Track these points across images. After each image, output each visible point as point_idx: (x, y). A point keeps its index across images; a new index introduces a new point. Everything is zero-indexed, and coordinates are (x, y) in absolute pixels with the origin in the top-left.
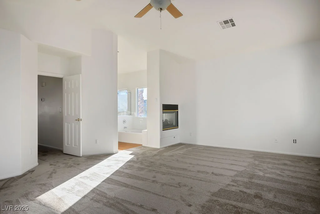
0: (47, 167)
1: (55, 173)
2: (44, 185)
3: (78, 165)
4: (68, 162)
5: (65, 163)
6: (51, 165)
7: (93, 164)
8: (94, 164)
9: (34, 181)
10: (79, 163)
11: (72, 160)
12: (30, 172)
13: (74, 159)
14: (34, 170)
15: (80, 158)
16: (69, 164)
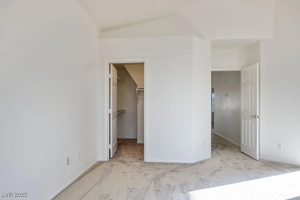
0: (217, 162)
1: (219, 171)
2: (203, 180)
3: (248, 169)
4: (239, 163)
5: (236, 163)
6: (222, 161)
7: (268, 175)
8: (270, 174)
9: (197, 173)
10: (251, 167)
11: (246, 161)
12: (200, 163)
13: (249, 160)
14: (204, 162)
15: (256, 161)
16: (238, 165)
